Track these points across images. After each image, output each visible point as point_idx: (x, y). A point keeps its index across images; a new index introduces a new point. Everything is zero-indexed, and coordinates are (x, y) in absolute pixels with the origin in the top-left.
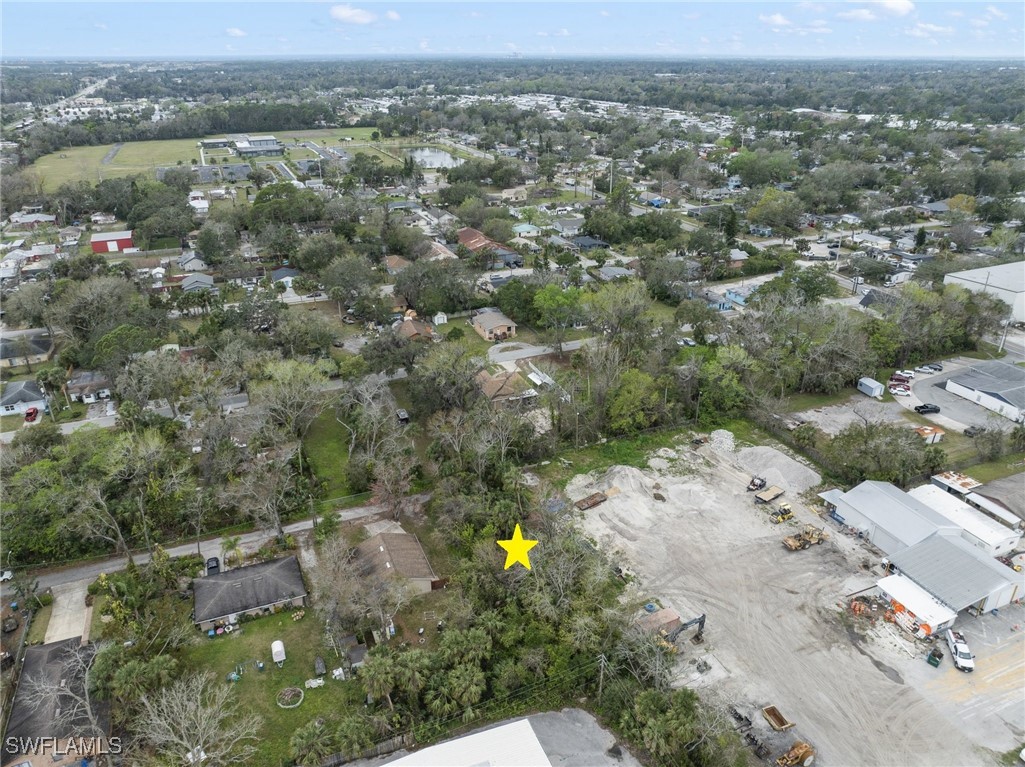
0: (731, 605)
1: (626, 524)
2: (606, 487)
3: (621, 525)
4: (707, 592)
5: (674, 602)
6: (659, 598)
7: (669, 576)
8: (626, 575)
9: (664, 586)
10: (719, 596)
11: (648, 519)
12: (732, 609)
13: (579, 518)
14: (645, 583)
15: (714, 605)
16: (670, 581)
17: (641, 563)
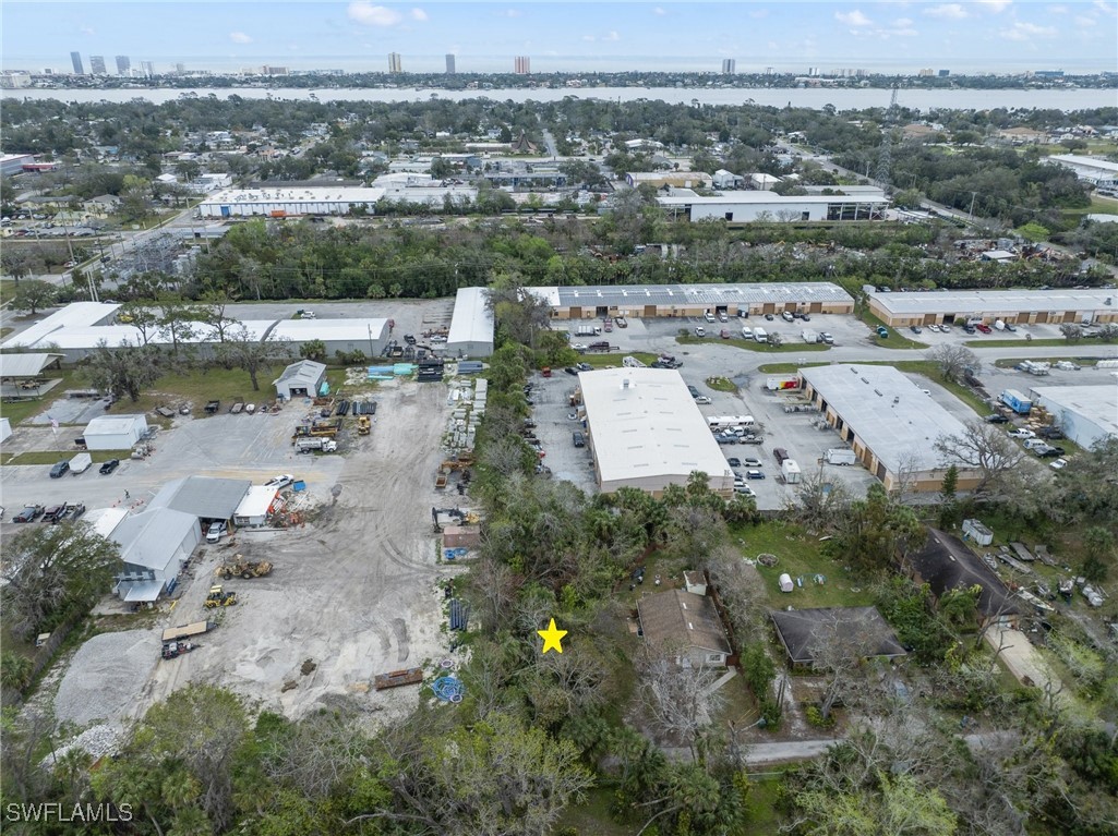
0: (382, 546)
1: (388, 640)
2: (361, 694)
3: (394, 642)
4: (389, 559)
5: (425, 559)
6: (434, 564)
7: (405, 578)
8: (442, 588)
9: (418, 571)
10: (382, 554)
11: (356, 641)
12: (386, 543)
13: (432, 663)
14: (432, 579)
15: (396, 549)
16: (410, 574)
17: (418, 595)
